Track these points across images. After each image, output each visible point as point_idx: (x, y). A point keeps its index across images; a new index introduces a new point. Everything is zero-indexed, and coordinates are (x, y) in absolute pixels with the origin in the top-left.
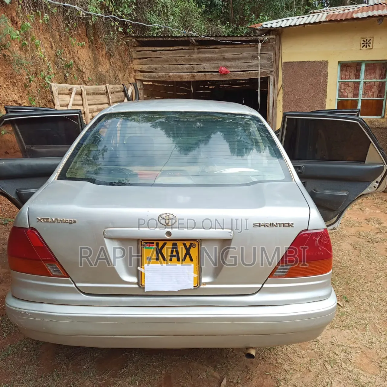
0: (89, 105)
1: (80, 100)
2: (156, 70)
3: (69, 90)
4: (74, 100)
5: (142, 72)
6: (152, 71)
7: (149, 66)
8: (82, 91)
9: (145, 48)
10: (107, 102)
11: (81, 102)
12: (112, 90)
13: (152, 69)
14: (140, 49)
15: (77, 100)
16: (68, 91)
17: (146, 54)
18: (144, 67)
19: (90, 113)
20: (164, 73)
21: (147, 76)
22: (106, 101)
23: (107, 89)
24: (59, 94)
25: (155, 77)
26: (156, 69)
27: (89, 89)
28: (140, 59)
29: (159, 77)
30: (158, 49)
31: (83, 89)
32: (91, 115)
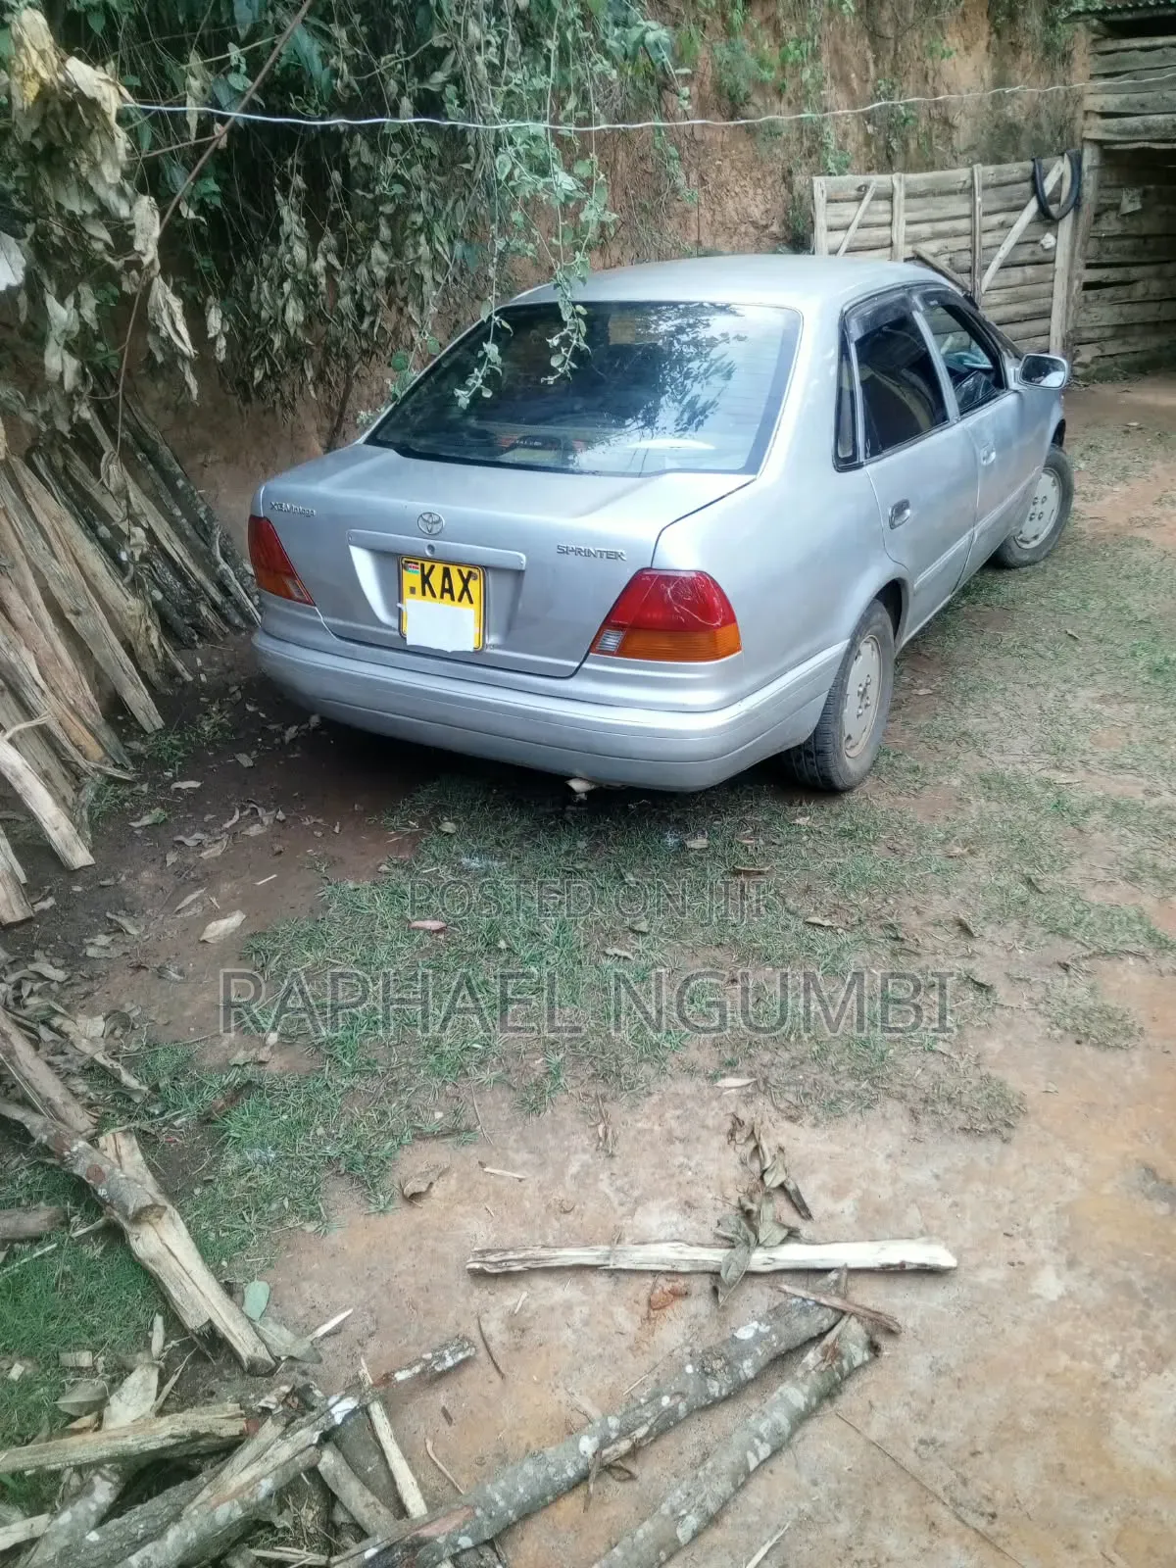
0: (909, 223)
1: (885, 212)
2: (1141, 110)
3: (859, 189)
4: (868, 211)
5: (1105, 115)
6: (1132, 111)
7: (1124, 96)
8: (893, 188)
9: (1125, 43)
10: (967, 212)
11: (886, 218)
12: (991, 180)
13: (1132, 106)
14: (1110, 45)
15: (878, 212)
16: (854, 193)
17: (1124, 62)
18: (1112, 102)
19: (907, 243)
20: (1161, 118)
21: (1115, 129)
22: (965, 209)
23: (973, 178)
24: (829, 201)
25: (1136, 131)
26: (1143, 105)
27: (917, 182)
28: (1106, 76)
29: (1148, 130)
30: (1160, 41)
31: (896, 183)
32: (910, 248)
